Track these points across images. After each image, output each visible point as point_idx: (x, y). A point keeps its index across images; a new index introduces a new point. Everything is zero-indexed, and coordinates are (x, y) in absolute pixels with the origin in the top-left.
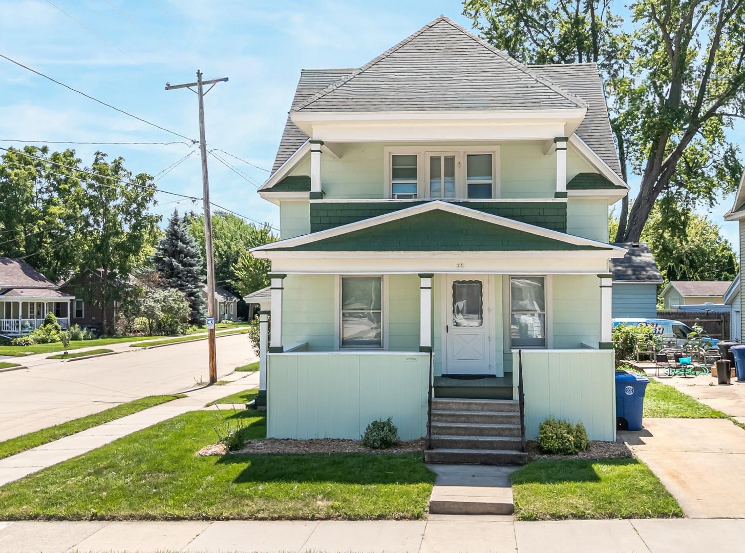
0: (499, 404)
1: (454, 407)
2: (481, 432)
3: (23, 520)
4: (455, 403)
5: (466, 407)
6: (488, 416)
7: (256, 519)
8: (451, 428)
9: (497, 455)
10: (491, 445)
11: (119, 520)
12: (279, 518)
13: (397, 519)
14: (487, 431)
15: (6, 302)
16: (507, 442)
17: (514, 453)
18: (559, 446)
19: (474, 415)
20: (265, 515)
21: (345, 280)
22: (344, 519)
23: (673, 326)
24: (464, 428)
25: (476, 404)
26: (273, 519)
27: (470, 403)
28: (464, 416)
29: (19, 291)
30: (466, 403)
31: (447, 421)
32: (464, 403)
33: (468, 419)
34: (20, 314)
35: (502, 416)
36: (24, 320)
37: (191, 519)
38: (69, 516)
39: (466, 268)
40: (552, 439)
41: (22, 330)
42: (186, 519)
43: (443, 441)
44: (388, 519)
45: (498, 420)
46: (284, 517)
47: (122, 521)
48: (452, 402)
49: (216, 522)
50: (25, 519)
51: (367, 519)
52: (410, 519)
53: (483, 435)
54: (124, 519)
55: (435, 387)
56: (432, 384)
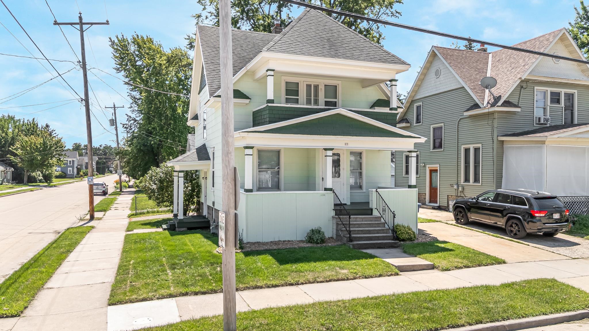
0: (370, 217)
3: (178, 296)
6: (369, 223)
7: (318, 282)
9: (385, 243)
11: (241, 290)
12: (330, 281)
13: (389, 276)
14: (372, 231)
17: (392, 241)
19: (362, 224)
20: (321, 280)
21: (259, 152)
22: (363, 278)
27: (357, 217)
28: (357, 224)
35: (376, 223)
37: (283, 286)
38: (209, 291)
39: (350, 145)
42: (279, 286)
45: (373, 225)
47: (243, 291)
50: (180, 296)
51: (374, 277)
53: (370, 234)
54: (244, 290)
55: (335, 210)
56: (333, 208)
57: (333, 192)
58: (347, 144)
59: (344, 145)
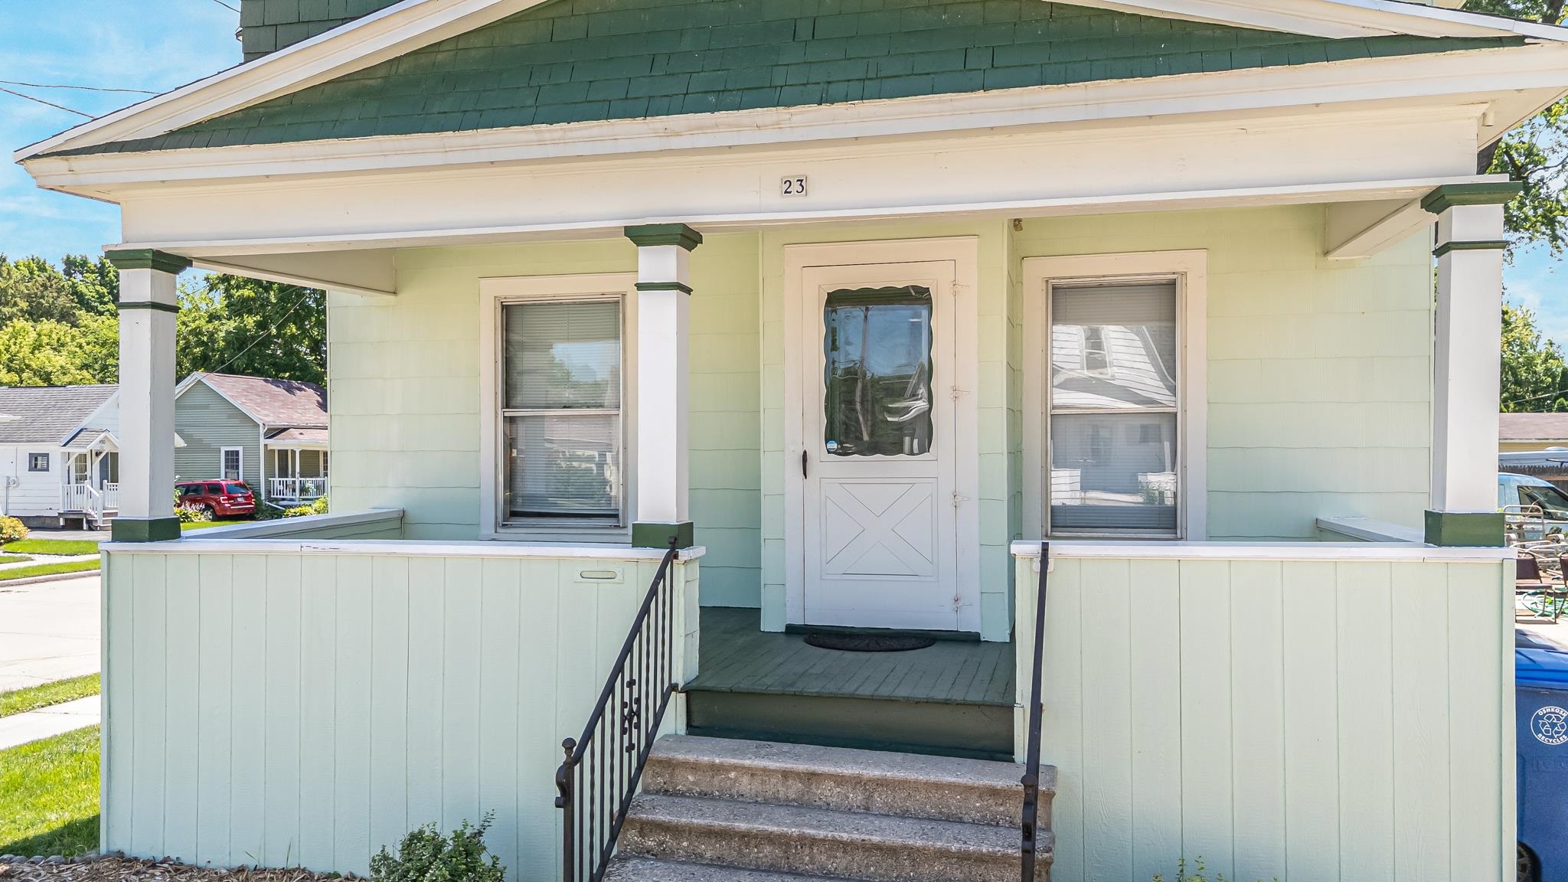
0: (938, 786)
1: (746, 785)
4: (752, 772)
5: (794, 789)
15: (279, 450)
19: (814, 841)
21: (515, 319)
23: (1518, 487)
25: (840, 780)
27: (814, 774)
28: (770, 838)
29: (296, 432)
30: (798, 775)
32: (786, 774)
34: (298, 470)
35: (943, 854)
36: (304, 479)
39: (823, 194)
41: (300, 495)
48: (735, 768)
55: (690, 691)
56: (679, 679)
57: (684, 554)
58: (796, 186)
59: (775, 198)
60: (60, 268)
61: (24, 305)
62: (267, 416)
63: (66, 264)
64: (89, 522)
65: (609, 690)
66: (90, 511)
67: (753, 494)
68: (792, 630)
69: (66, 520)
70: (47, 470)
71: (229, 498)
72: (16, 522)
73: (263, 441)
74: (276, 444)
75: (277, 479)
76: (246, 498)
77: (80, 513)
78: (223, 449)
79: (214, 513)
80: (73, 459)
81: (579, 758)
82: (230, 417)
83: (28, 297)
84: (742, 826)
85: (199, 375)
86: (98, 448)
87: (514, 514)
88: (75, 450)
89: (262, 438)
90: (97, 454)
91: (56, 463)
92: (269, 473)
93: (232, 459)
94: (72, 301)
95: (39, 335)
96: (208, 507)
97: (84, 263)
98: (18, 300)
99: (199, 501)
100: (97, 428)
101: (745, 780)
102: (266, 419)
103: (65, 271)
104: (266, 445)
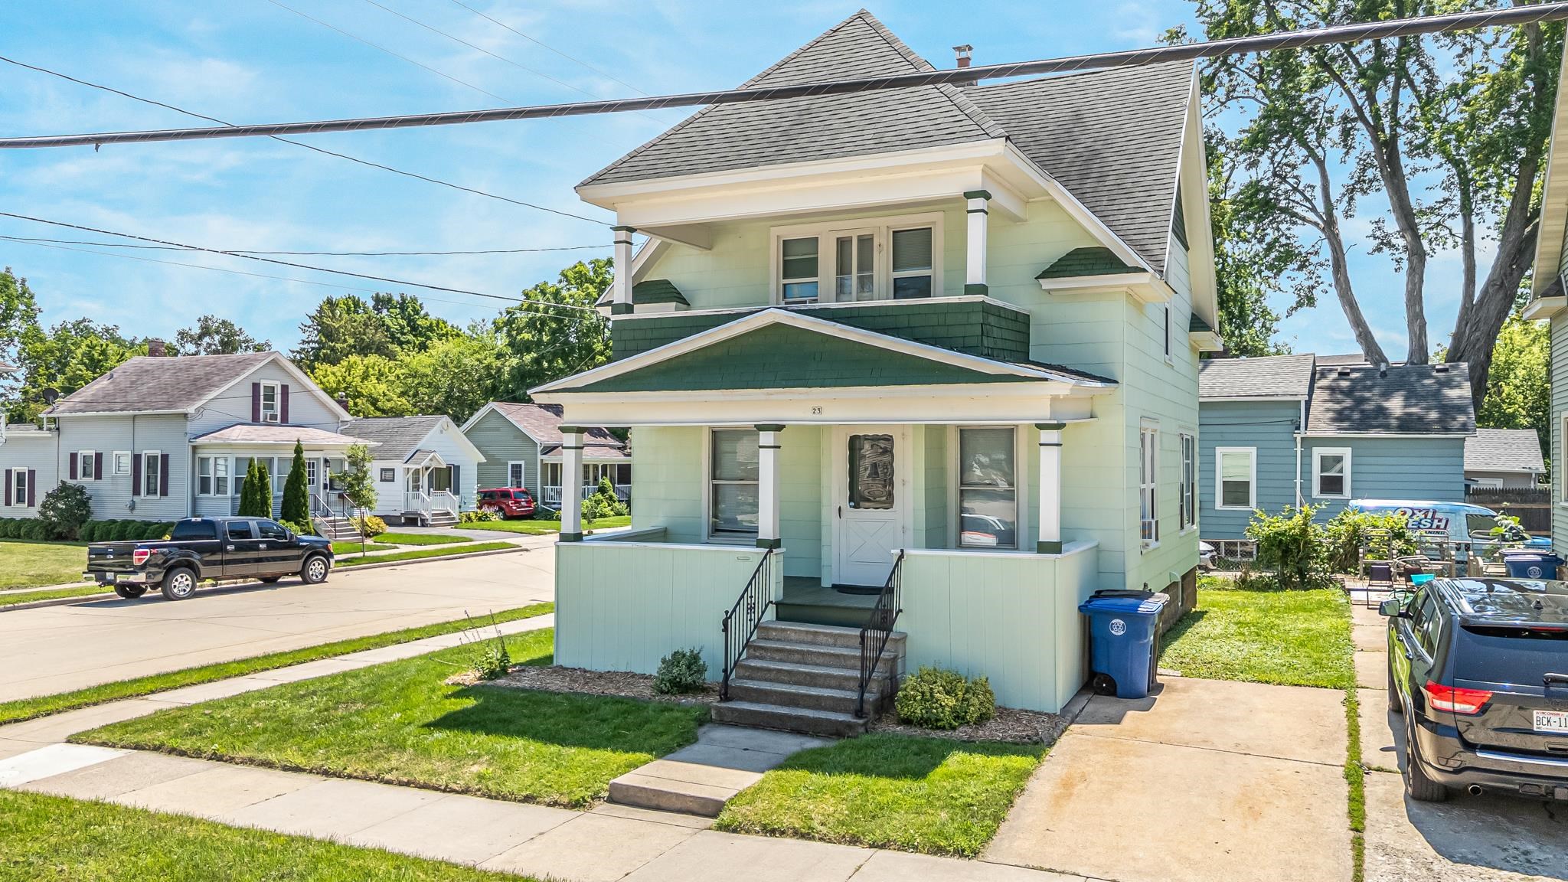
1: (793, 636)
2: (812, 680)
4: (794, 631)
5: (810, 638)
6: (833, 655)
8: (769, 670)
10: (817, 703)
13: (549, 805)
15: (551, 464)
16: (840, 699)
17: (841, 717)
18: (922, 713)
19: (812, 652)
21: (717, 436)
24: (789, 672)
25: (825, 634)
26: (401, 784)
27: (817, 632)
28: (798, 652)
30: (811, 632)
31: (773, 659)
32: (807, 632)
33: (804, 657)
39: (825, 415)
40: (915, 700)
43: (747, 690)
44: (538, 803)
45: (848, 663)
46: (413, 783)
48: (789, 630)
49: (335, 779)
51: (510, 800)
52: (565, 806)
53: (815, 686)
55: (778, 604)
56: (773, 599)
57: (775, 551)
58: (817, 411)
59: (810, 415)
60: (371, 304)
61: (351, 341)
62: (543, 436)
63: (375, 301)
64: (422, 520)
65: (742, 597)
66: (423, 512)
67: (818, 522)
68: (834, 586)
69: (406, 518)
70: (393, 481)
71: (516, 502)
72: (379, 520)
73: (540, 457)
74: (549, 459)
75: (550, 487)
76: (527, 502)
77: (416, 513)
78: (510, 463)
79: (504, 514)
80: (411, 473)
81: (730, 617)
82: (515, 438)
83: (354, 335)
84: (788, 647)
85: (492, 405)
86: (428, 465)
87: (717, 531)
88: (413, 467)
89: (539, 454)
90: (427, 469)
91: (399, 475)
92: (544, 483)
93: (516, 471)
94: (386, 336)
95: (367, 368)
96: (501, 509)
97: (390, 300)
98: (347, 337)
99: (494, 505)
100: (428, 449)
101: (793, 634)
102: (543, 439)
103: (374, 307)
104: (542, 460)
